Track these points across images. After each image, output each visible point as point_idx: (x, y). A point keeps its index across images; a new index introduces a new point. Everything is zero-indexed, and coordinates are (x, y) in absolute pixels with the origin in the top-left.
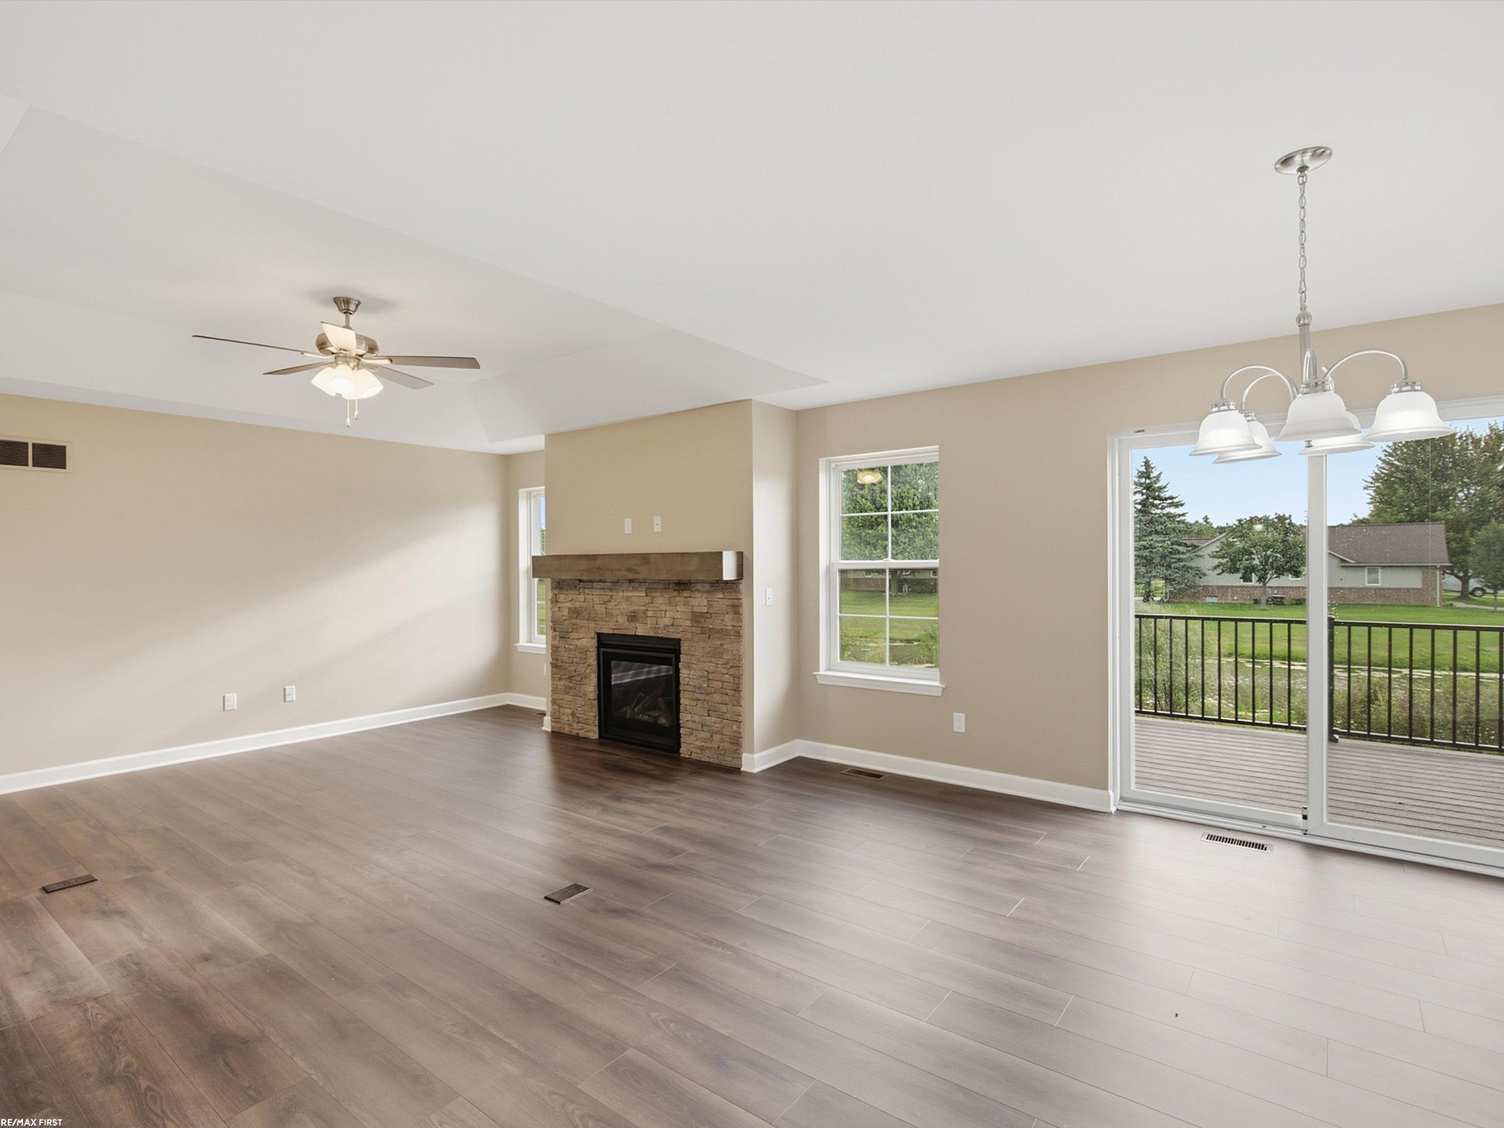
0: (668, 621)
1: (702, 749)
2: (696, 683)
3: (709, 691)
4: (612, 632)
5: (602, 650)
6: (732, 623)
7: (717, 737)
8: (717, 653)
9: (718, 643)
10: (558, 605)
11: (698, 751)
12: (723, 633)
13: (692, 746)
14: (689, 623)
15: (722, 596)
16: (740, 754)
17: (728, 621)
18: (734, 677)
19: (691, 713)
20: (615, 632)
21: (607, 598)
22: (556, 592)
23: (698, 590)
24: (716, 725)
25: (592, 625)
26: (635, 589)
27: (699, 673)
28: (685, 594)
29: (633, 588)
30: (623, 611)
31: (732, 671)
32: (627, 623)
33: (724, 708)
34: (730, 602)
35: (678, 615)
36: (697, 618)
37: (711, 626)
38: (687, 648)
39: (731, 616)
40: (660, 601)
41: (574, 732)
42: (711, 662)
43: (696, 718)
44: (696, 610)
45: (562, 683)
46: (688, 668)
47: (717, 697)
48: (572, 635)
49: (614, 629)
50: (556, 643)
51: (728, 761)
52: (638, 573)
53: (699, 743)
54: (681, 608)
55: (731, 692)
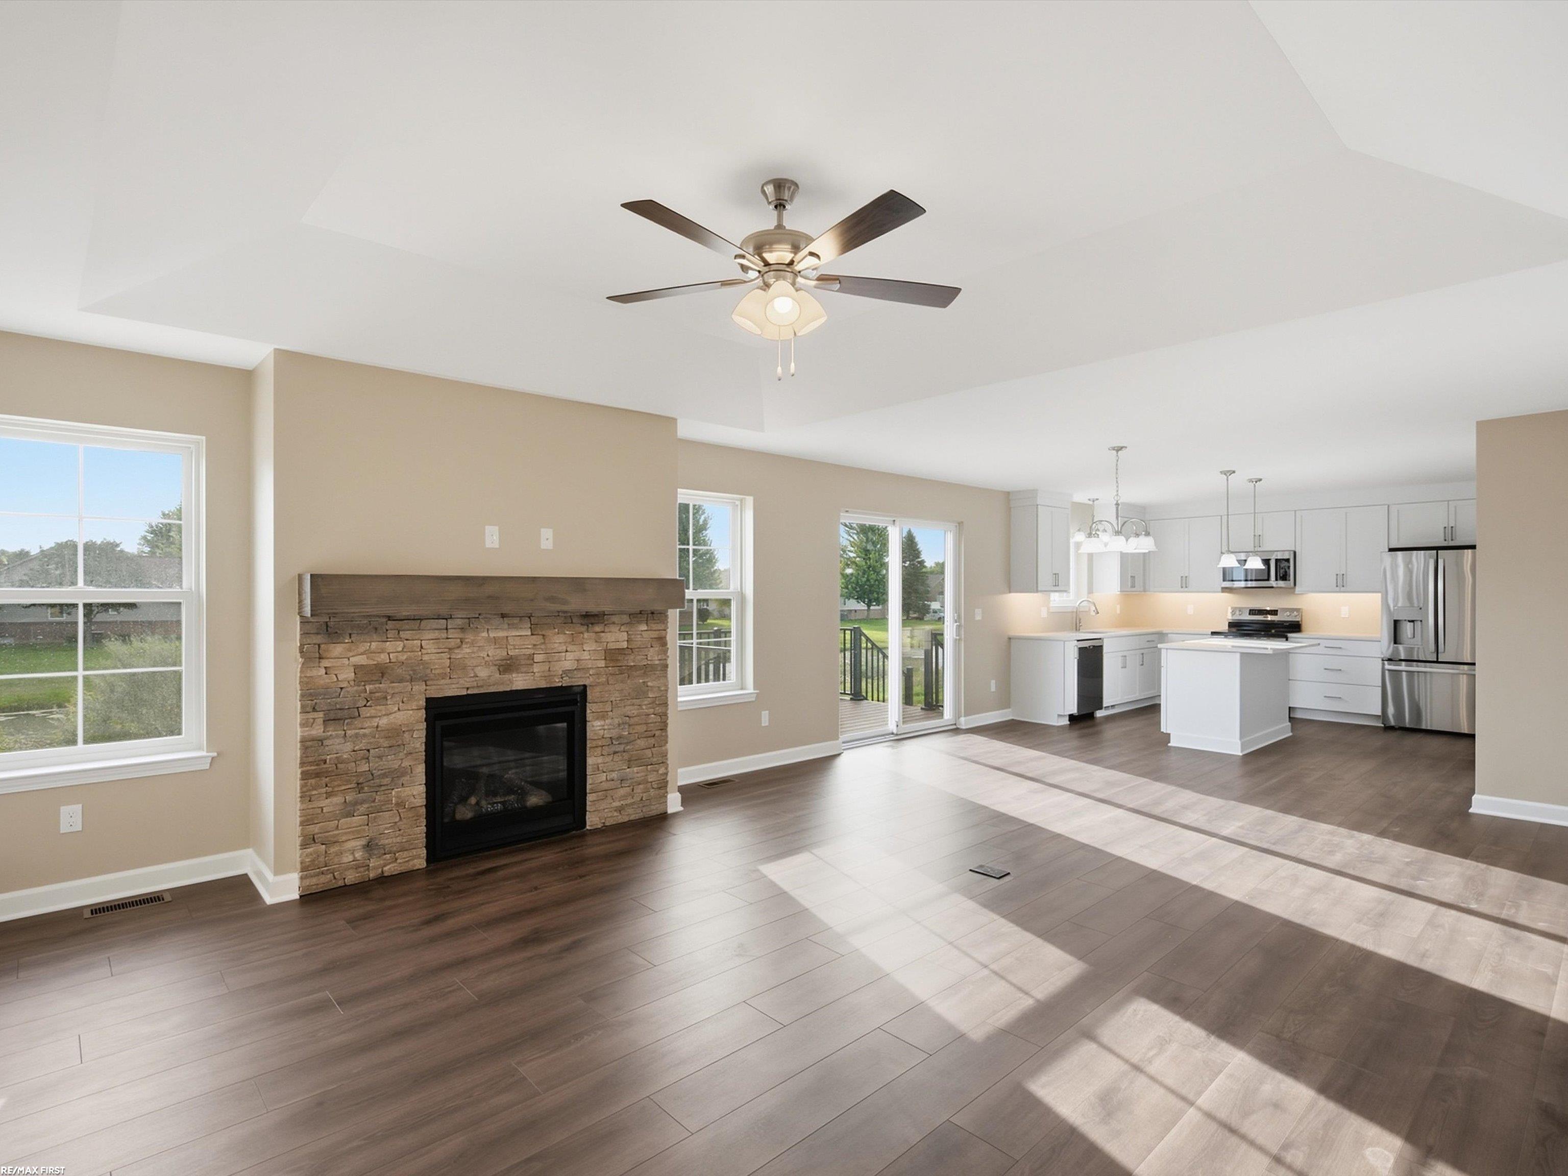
0: (568, 665)
1: (620, 810)
2: (614, 733)
3: (632, 738)
4: (465, 693)
5: (439, 724)
6: (660, 657)
7: (639, 789)
8: (640, 693)
9: (641, 681)
10: (325, 663)
11: (615, 814)
12: (647, 669)
13: (606, 811)
14: (602, 664)
15: (646, 629)
16: (666, 797)
17: (653, 655)
18: (660, 716)
19: (604, 772)
20: (469, 692)
21: (453, 643)
22: (318, 639)
23: (614, 623)
24: (639, 775)
25: (419, 687)
26: (511, 626)
27: (616, 721)
28: (598, 628)
29: (509, 625)
30: (487, 659)
31: (659, 710)
32: (497, 675)
33: (648, 753)
34: (655, 634)
35: (586, 656)
36: (612, 656)
37: (632, 664)
38: (598, 694)
39: (657, 649)
40: (558, 640)
41: (372, 875)
42: (633, 705)
43: (614, 775)
44: (612, 646)
45: (338, 800)
46: (603, 716)
47: (641, 743)
48: (365, 712)
49: (468, 689)
50: (318, 730)
51: (655, 810)
52: (565, 602)
53: (617, 804)
54: (590, 646)
55: (658, 733)
